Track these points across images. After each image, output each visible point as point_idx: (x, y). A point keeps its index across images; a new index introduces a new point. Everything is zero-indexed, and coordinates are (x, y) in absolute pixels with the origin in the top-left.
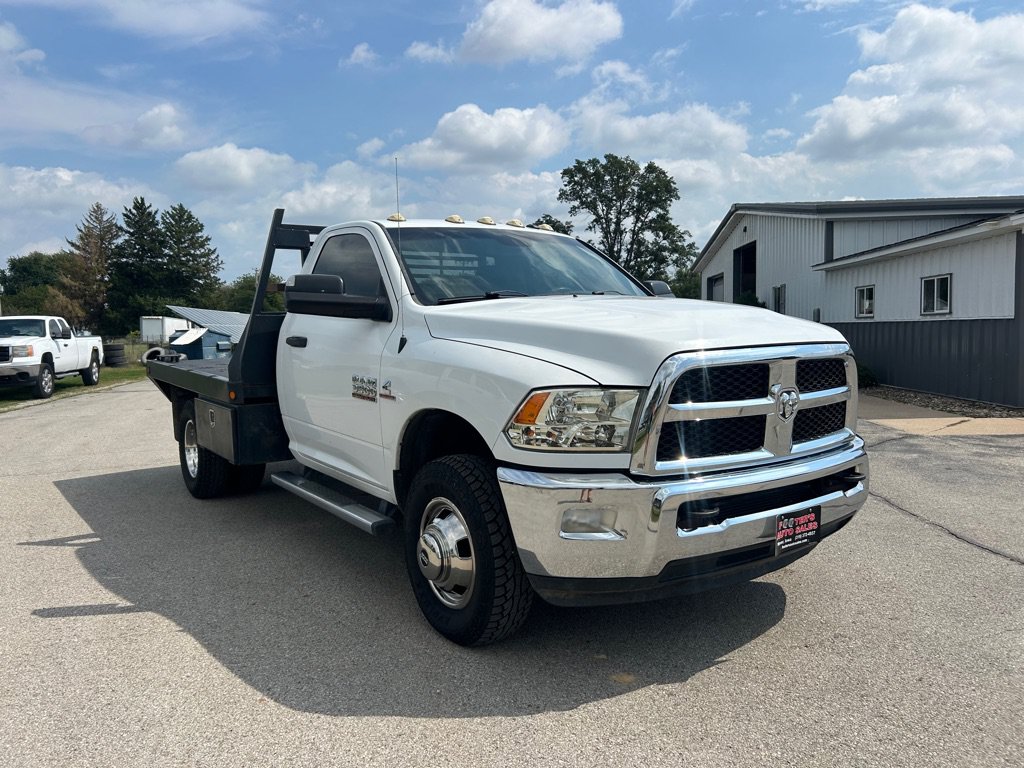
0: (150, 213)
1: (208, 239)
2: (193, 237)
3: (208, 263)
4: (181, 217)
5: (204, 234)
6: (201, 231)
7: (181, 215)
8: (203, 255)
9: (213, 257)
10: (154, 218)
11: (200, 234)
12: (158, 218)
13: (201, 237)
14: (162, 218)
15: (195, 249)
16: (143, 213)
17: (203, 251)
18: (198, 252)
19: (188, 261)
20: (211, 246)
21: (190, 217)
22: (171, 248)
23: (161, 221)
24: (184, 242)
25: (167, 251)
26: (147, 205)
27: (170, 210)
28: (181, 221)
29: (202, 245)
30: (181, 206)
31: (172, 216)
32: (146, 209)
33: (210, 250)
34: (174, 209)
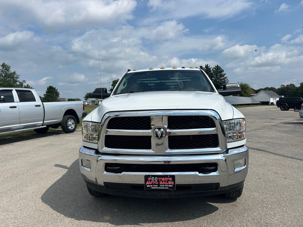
0: (209, 68)
1: (225, 74)
2: (221, 74)
3: (224, 81)
4: (217, 68)
5: (224, 73)
6: (223, 72)
7: (218, 68)
8: (223, 79)
9: (226, 79)
10: (210, 69)
11: (223, 73)
12: (211, 69)
13: (223, 74)
14: (212, 69)
15: (221, 77)
16: (207, 69)
17: (223, 78)
18: (222, 78)
19: (219, 81)
20: (226, 76)
21: (220, 68)
22: (214, 78)
23: (212, 70)
24: (218, 76)
25: (213, 79)
26: (209, 66)
27: (214, 67)
28: (217, 70)
29: (223, 76)
30: (218, 65)
31: (215, 69)
32: (208, 67)
33: (225, 77)
34: (216, 66)
